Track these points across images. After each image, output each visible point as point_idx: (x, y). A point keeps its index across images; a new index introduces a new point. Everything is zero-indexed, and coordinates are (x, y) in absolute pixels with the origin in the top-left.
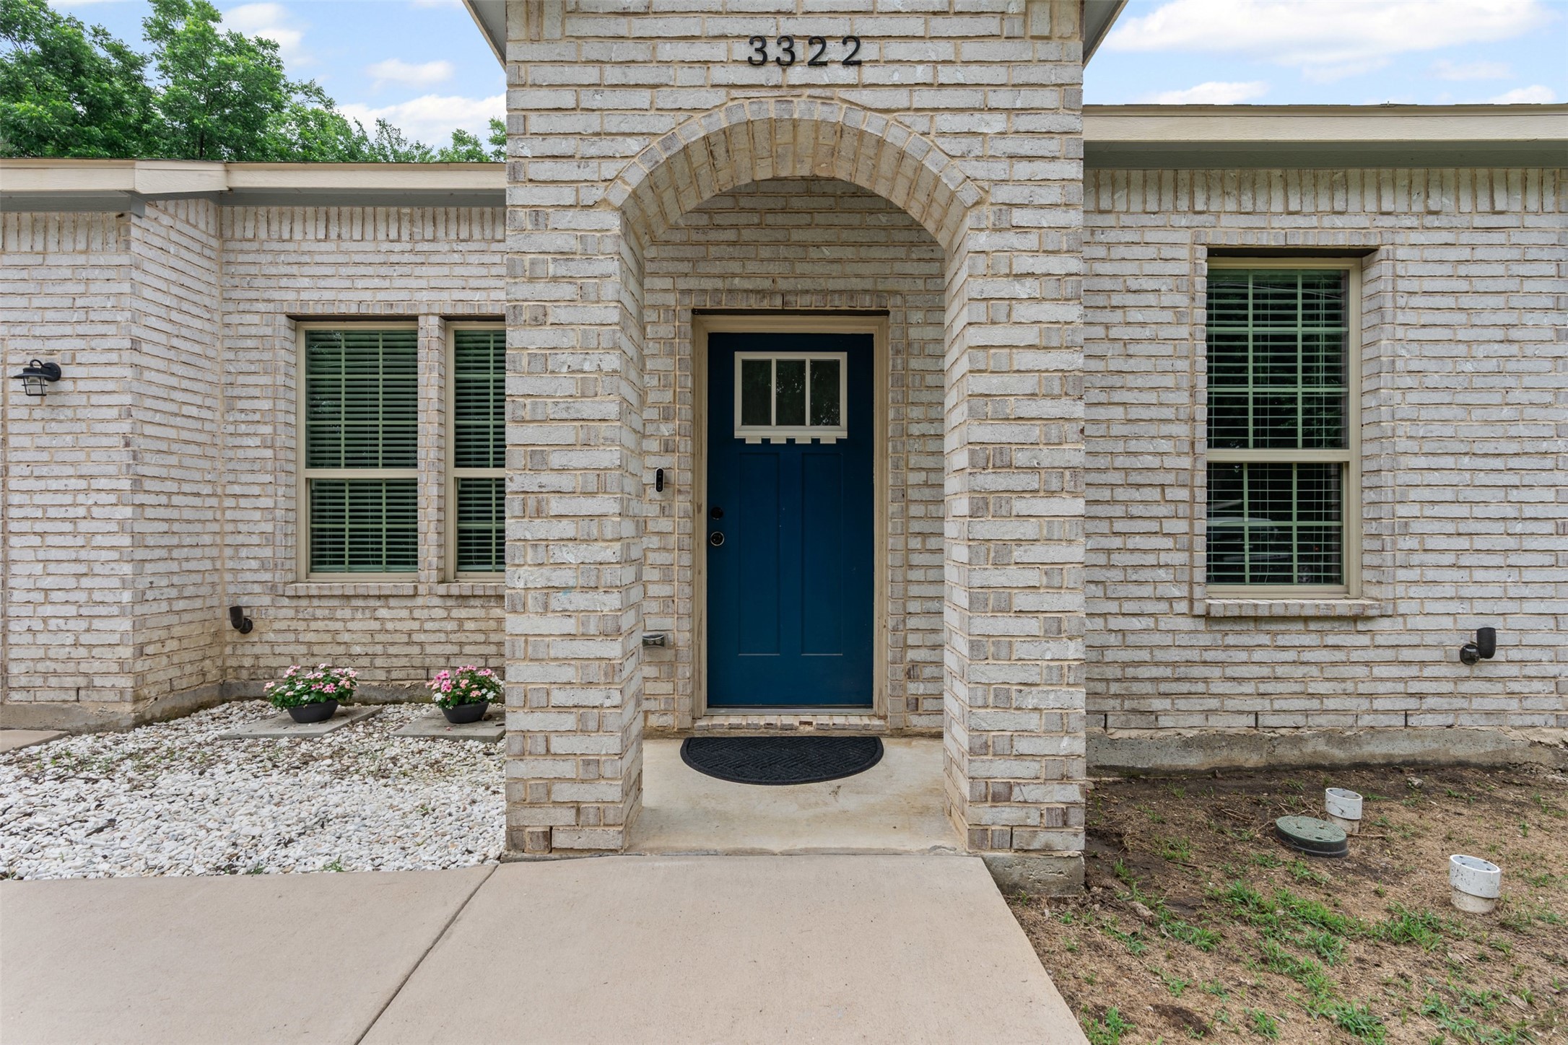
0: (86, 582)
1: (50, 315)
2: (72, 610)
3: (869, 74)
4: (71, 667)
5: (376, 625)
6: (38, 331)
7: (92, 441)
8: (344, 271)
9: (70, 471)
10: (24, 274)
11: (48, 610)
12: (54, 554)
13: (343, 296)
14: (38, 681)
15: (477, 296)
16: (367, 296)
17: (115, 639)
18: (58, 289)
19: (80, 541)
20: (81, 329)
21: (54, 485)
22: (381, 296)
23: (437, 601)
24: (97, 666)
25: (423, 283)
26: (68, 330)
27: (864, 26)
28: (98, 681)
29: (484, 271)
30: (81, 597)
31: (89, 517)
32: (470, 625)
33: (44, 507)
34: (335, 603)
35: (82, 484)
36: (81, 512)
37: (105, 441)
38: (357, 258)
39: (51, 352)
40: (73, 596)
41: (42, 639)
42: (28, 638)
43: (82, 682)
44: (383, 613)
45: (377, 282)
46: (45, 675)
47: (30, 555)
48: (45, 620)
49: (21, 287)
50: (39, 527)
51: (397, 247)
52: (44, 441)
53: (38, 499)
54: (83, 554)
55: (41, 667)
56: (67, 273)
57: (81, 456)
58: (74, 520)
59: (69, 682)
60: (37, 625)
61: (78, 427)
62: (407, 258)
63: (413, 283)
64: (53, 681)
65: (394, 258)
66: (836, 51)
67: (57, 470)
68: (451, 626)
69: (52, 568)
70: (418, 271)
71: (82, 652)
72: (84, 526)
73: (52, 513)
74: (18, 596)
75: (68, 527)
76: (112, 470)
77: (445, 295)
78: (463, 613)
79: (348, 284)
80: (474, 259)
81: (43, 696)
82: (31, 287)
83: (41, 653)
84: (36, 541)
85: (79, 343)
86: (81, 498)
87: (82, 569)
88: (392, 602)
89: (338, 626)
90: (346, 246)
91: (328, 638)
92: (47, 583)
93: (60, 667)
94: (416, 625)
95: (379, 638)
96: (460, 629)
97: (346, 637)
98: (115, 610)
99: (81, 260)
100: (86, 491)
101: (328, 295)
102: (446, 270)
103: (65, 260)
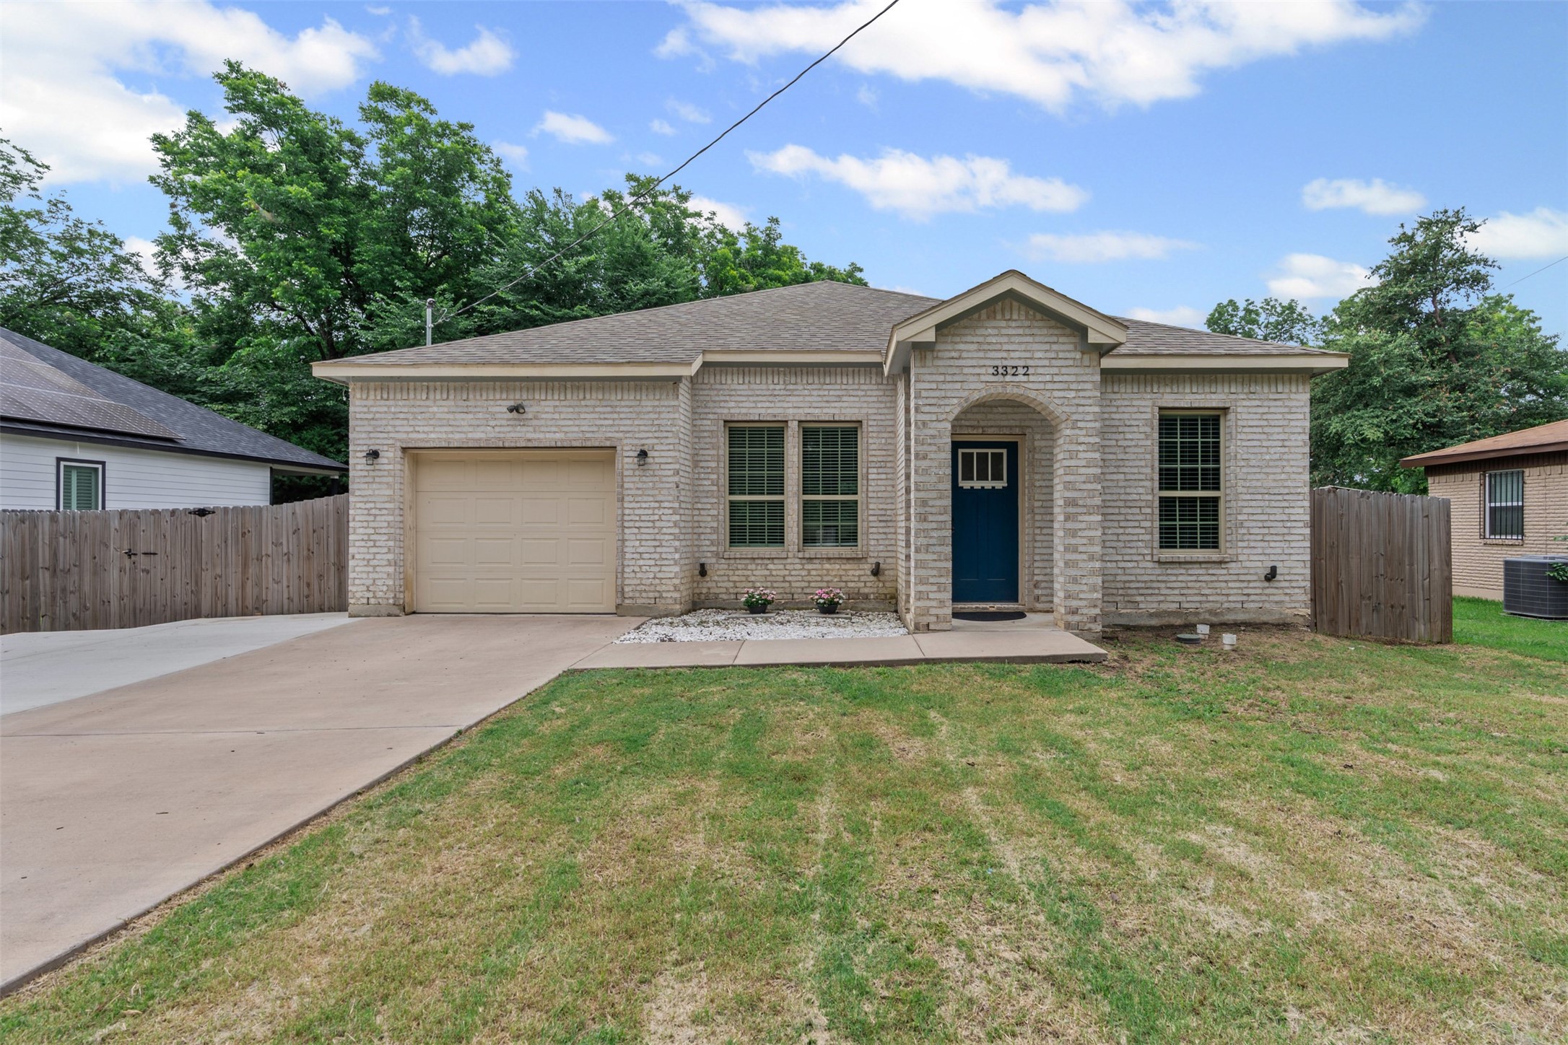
0: (659, 550)
1: (642, 428)
2: (652, 562)
3: (1032, 378)
4: (652, 588)
5: (767, 573)
6: (637, 436)
7: (662, 485)
8: (751, 399)
9: (651, 499)
10: (631, 410)
11: (641, 562)
12: (644, 537)
13: (751, 411)
14: (637, 595)
15: (817, 411)
16: (763, 411)
17: (672, 575)
18: (646, 416)
19: (656, 531)
20: (656, 435)
21: (644, 505)
22: (770, 411)
23: (797, 561)
24: (664, 588)
25: (790, 405)
26: (650, 435)
27: (1030, 363)
28: (664, 595)
29: (820, 399)
30: (657, 556)
31: (660, 520)
32: (813, 573)
33: (640, 515)
34: (748, 561)
35: (657, 505)
36: (656, 517)
37: (668, 486)
38: (758, 393)
39: (643, 445)
40: (653, 556)
41: (639, 575)
42: (633, 575)
43: (657, 595)
44: (771, 566)
45: (767, 404)
46: (640, 592)
47: (633, 537)
48: (640, 566)
49: (629, 416)
50: (637, 524)
51: (778, 387)
52: (640, 485)
53: (637, 512)
54: (658, 537)
55: (638, 588)
56: (651, 409)
57: (657, 492)
58: (653, 521)
59: (651, 595)
60: (637, 569)
61: (657, 479)
62: (782, 392)
63: (786, 405)
64: (644, 595)
65: (776, 393)
66: (1021, 371)
67: (645, 499)
68: (804, 573)
69: (643, 543)
70: (788, 399)
71: (657, 581)
72: (658, 524)
73: (643, 518)
74: (628, 556)
75: (650, 524)
76: (671, 498)
77: (801, 411)
78: (810, 567)
79: (753, 405)
80: (815, 393)
81: (640, 601)
82: (634, 416)
83: (638, 582)
84: (636, 531)
85: (656, 441)
86: (656, 511)
87: (657, 543)
88: (776, 561)
89: (749, 573)
90: (753, 386)
91: (744, 579)
92: (641, 550)
93: (647, 588)
94: (787, 572)
95: (769, 579)
96: (809, 575)
97: (753, 578)
98: (672, 562)
99: (656, 403)
100: (659, 508)
101: (744, 411)
102: (801, 399)
103: (649, 403)
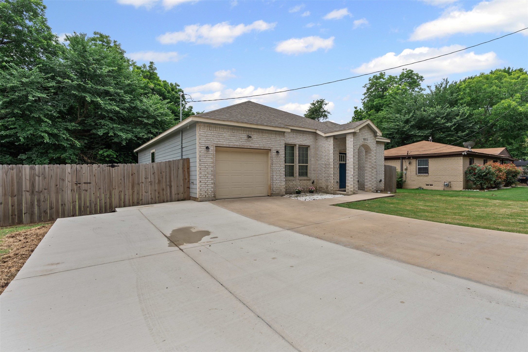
0: (281, 178)
1: (277, 145)
2: (279, 181)
3: (368, 141)
4: (279, 188)
5: (292, 184)
6: (276, 147)
7: (281, 161)
8: (289, 138)
9: (279, 164)
10: (274, 139)
11: (277, 181)
12: (278, 174)
13: (289, 141)
14: (276, 190)
15: (302, 143)
16: (291, 142)
17: (283, 185)
18: (278, 142)
19: (280, 173)
20: (280, 147)
21: (277, 166)
22: (293, 142)
23: (298, 180)
24: (282, 188)
25: (297, 141)
26: (279, 147)
27: (368, 138)
28: (282, 190)
29: (302, 140)
30: (280, 180)
31: (281, 170)
32: (301, 183)
33: (276, 169)
34: (289, 181)
35: (280, 166)
36: (280, 169)
37: (282, 161)
38: (291, 137)
39: (277, 149)
40: (279, 180)
41: (276, 185)
42: (275, 185)
43: (280, 190)
44: (293, 182)
45: (292, 140)
46: (277, 189)
47: (275, 175)
48: (277, 183)
49: (274, 141)
50: (276, 171)
51: (294, 136)
52: (276, 160)
53: (276, 168)
54: (280, 175)
55: (276, 189)
56: (278, 140)
57: (280, 162)
58: (279, 170)
59: (279, 190)
60: (276, 184)
61: (280, 159)
62: (295, 137)
63: (296, 140)
64: (278, 190)
65: (294, 137)
67: (278, 164)
68: (300, 184)
69: (277, 176)
70: (297, 139)
71: (280, 186)
72: (280, 171)
73: (277, 169)
74: (274, 180)
75: (279, 171)
76: (283, 164)
77: (299, 142)
78: (300, 182)
79: (289, 140)
80: (301, 138)
81: (277, 192)
82: (275, 141)
83: (276, 187)
84: (275, 173)
85: (280, 148)
86: (280, 168)
87: (280, 176)
88: (294, 181)
89: (289, 184)
90: (290, 135)
91: (288, 186)
92: (277, 178)
93: (278, 188)
94: (296, 184)
95: (293, 185)
96: (301, 184)
97: (290, 185)
98: (283, 181)
99: (280, 138)
100: (281, 167)
101: (288, 141)
102: (299, 139)
103: (278, 138)
